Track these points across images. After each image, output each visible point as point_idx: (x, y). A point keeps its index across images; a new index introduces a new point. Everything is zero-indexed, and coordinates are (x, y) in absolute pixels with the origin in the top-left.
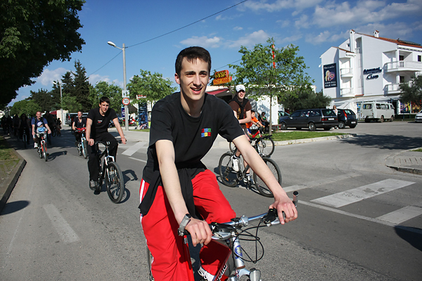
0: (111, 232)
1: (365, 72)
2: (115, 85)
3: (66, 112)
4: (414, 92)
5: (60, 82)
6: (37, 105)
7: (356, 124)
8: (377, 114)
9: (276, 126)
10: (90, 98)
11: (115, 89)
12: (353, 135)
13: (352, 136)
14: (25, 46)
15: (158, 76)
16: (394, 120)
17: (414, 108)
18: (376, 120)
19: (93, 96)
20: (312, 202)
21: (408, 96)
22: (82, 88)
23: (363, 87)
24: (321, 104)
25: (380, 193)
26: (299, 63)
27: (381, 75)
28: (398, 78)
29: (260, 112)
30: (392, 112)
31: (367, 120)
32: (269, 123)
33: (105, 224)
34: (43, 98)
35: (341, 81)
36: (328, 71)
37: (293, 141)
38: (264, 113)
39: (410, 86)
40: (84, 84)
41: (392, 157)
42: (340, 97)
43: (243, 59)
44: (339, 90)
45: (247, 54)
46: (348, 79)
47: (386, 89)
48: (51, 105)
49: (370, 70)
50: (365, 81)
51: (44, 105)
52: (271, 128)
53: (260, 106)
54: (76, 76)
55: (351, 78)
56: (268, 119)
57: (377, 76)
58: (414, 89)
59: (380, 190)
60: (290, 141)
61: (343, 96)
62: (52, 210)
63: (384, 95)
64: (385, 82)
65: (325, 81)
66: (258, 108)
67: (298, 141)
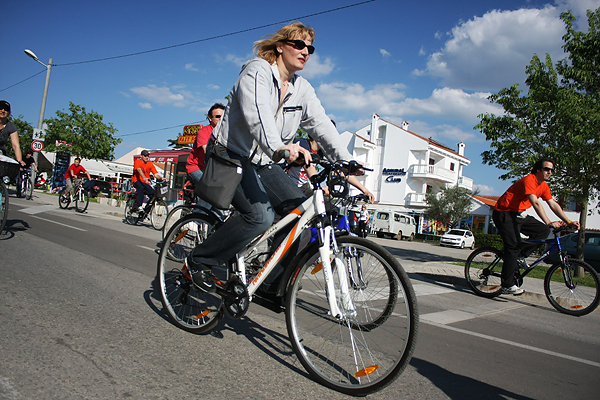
1: (385, 171)
4: (442, 206)
8: (394, 227)
15: (96, 117)
16: (414, 240)
17: (439, 229)
18: (392, 236)
21: (435, 211)
27: (404, 178)
28: (425, 186)
30: (412, 228)
31: (380, 234)
39: (438, 198)
47: (408, 199)
49: (392, 170)
50: (384, 184)
57: (399, 180)
58: (442, 203)
63: (405, 206)
64: (408, 190)
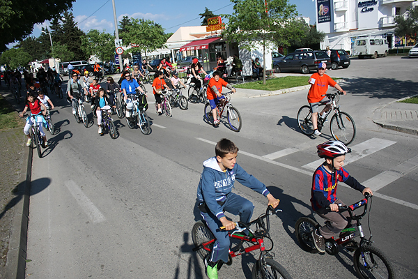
0: (131, 209)
1: (360, 4)
2: (106, 33)
3: (58, 61)
4: (409, 25)
5: (49, 29)
6: (27, 53)
7: (349, 64)
8: (370, 50)
9: (270, 71)
10: (82, 48)
11: (107, 37)
12: (345, 79)
13: (344, 81)
14: (18, 15)
15: (150, 23)
16: (388, 55)
17: (408, 41)
18: (370, 57)
19: (85, 45)
20: (303, 169)
21: (403, 29)
22: (72, 35)
23: (357, 20)
24: (315, 40)
25: (364, 156)
26: (292, 11)
27: (375, 7)
28: (394, 9)
29: (254, 58)
30: (386, 47)
31: (361, 57)
32: (263, 69)
33: (124, 201)
34: (32, 45)
35: (335, 15)
36: (322, 5)
37: (287, 90)
38: (257, 59)
39: (405, 18)
40: (73, 30)
41: (380, 110)
42: (334, 33)
43: (235, 8)
44: (333, 25)
45: (238, 4)
46: (343, 13)
47: (381, 22)
48: (41, 52)
49: (365, 2)
50: (360, 14)
51: (35, 53)
52: (265, 73)
53: (254, 52)
54: (64, 22)
55: (345, 11)
56: (262, 64)
57: (372, 9)
58: (410, 22)
59: (364, 152)
60: (284, 90)
61: (337, 31)
62: (73, 187)
63: (379, 29)
64: (380, 15)
65: (319, 16)
66: (252, 54)
67: (291, 89)
